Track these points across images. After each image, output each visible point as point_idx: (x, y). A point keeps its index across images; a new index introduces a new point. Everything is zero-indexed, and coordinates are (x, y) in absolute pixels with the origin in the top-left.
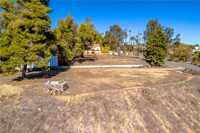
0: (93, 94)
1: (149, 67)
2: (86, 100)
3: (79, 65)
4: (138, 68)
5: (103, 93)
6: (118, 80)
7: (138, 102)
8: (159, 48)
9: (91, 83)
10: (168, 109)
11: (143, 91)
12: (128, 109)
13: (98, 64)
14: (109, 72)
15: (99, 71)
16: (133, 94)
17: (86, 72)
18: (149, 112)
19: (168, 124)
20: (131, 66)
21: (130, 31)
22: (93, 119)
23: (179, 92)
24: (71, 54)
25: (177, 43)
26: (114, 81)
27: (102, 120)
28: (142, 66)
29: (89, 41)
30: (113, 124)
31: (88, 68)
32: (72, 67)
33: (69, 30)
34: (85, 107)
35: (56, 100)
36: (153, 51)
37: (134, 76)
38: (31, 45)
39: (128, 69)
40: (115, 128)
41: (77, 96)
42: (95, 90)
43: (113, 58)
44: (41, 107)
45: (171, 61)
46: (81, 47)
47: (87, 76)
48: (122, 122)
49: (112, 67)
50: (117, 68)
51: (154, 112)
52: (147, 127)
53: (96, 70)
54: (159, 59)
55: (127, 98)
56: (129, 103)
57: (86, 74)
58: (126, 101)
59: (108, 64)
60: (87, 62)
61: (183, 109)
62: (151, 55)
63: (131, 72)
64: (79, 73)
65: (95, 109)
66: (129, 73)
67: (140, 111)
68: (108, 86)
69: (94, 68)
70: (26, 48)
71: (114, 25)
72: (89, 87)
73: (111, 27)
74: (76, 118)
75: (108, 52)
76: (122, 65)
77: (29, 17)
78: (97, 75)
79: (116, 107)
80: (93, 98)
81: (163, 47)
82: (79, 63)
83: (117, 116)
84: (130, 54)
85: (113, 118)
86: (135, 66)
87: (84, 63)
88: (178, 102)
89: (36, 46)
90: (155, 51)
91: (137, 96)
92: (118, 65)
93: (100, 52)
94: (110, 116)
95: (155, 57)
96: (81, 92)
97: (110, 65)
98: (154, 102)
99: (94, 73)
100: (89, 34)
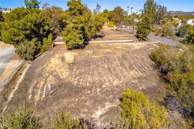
0: (104, 55)
1: (137, 41)
2: (102, 58)
3: (94, 41)
4: (130, 42)
5: (107, 55)
6: (114, 50)
7: (120, 58)
8: (144, 29)
9: (102, 52)
10: (131, 61)
11: (122, 55)
12: (115, 60)
13: (105, 40)
14: (111, 46)
15: (106, 45)
16: (119, 56)
17: (99, 46)
18: (123, 61)
19: (128, 65)
20: (126, 41)
21: (132, 8)
22: (104, 63)
23: (138, 55)
24: (89, 34)
25: (164, 21)
26: (112, 51)
27: (107, 63)
28: (132, 41)
29: (100, 27)
30: (110, 64)
31: (99, 43)
32: (90, 42)
33: (89, 21)
34: (101, 59)
35: (92, 57)
36: (140, 31)
37: (123, 48)
38: (77, 35)
39: (123, 43)
40: (110, 65)
41: (98, 56)
42: (104, 54)
43: (115, 34)
44: (88, 59)
45: (157, 35)
46: (95, 30)
47: (100, 48)
48: (113, 64)
49: (113, 42)
50: (117, 42)
51: (124, 61)
52: (120, 65)
53: (104, 44)
54: (144, 36)
55: (116, 57)
56: (116, 59)
57: (99, 47)
58: (115, 58)
59: (111, 39)
60: (98, 38)
61: (137, 61)
62: (139, 33)
63: (124, 45)
64: (95, 46)
65: (104, 60)
66: (122, 46)
67: (120, 61)
68: (109, 53)
69: (103, 42)
70: (75, 36)
71: (118, 7)
72: (102, 53)
73: (115, 8)
74: (99, 62)
75: (112, 26)
76: (120, 40)
77: (76, 23)
78: (105, 47)
79: (112, 60)
80: (104, 57)
81: (147, 28)
82: (93, 40)
83: (111, 62)
84: (131, 28)
85: (110, 63)
86: (128, 41)
87: (96, 39)
88: (136, 59)
89: (79, 35)
90: (142, 31)
91: (120, 56)
92: (117, 40)
93: (106, 26)
94: (109, 62)
95: (142, 35)
96: (99, 55)
97: (112, 40)
98: (126, 59)
99: (103, 47)
100: (100, 23)
